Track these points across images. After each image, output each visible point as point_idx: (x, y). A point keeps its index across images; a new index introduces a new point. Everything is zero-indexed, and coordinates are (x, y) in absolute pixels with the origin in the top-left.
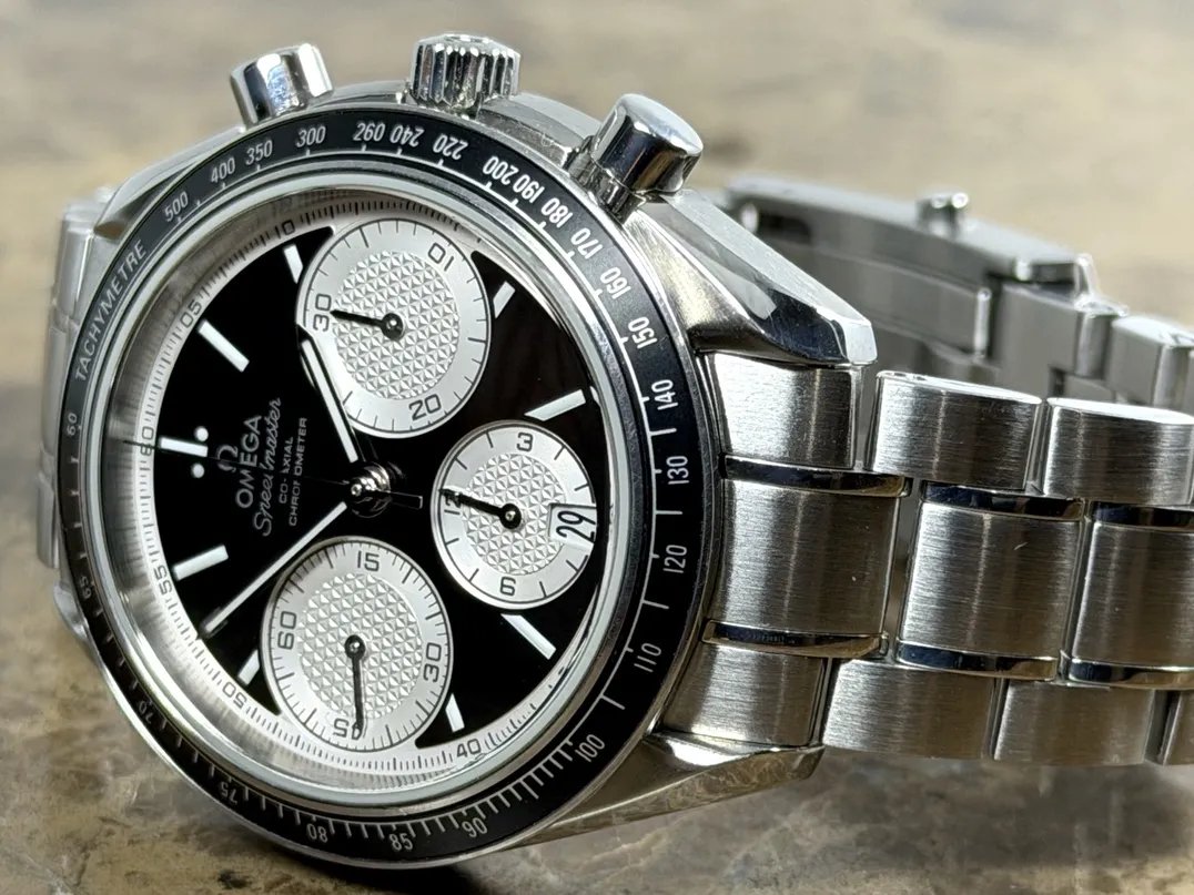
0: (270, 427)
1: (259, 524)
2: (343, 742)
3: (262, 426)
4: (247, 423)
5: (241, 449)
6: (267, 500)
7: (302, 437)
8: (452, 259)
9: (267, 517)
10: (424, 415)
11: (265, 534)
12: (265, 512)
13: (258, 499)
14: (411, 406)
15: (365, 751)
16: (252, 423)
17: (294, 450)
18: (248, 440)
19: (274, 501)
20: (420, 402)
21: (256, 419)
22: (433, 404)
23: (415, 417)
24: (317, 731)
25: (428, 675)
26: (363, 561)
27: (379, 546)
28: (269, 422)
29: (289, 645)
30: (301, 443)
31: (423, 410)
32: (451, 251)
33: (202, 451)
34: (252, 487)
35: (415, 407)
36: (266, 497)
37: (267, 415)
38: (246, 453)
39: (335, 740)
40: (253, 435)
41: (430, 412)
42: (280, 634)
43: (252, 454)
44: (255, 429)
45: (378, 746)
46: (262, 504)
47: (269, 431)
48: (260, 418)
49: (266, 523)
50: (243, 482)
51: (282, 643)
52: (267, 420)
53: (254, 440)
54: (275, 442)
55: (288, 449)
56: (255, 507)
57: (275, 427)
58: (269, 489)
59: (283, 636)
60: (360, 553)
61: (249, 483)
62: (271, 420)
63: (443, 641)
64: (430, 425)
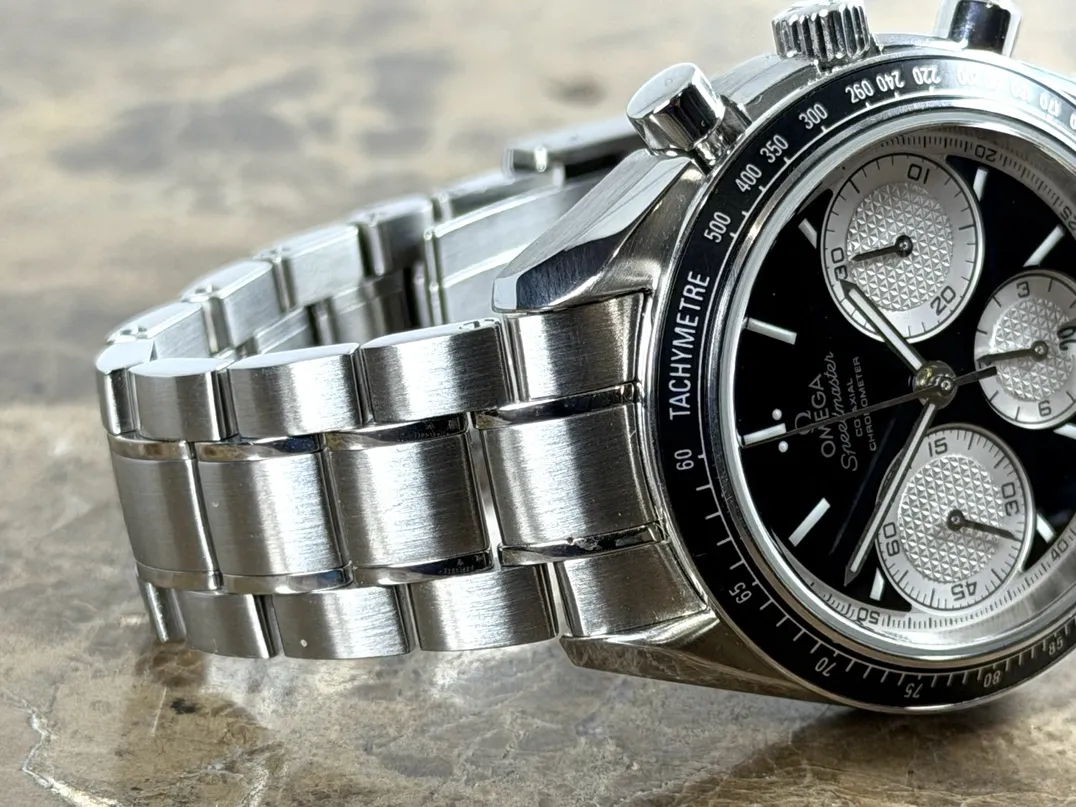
0: (831, 378)
1: (846, 464)
2: (964, 603)
3: (825, 381)
4: (811, 385)
5: (813, 410)
6: (847, 440)
7: (859, 374)
8: (928, 171)
9: (851, 454)
10: (945, 307)
11: (855, 470)
12: (848, 452)
13: (839, 443)
14: (932, 304)
15: (984, 599)
16: (815, 383)
17: (856, 388)
18: (816, 398)
19: (853, 438)
20: (938, 298)
21: (817, 379)
22: (948, 294)
23: (939, 312)
24: (942, 606)
25: (1010, 510)
26: (934, 449)
27: (943, 430)
28: (829, 375)
29: (896, 550)
30: (860, 379)
31: (943, 303)
32: (926, 165)
33: (780, 429)
34: (831, 437)
35: (936, 305)
36: (846, 439)
37: (826, 370)
38: (818, 410)
39: (957, 605)
40: (819, 393)
41: (949, 302)
42: (888, 544)
43: (823, 409)
44: (819, 387)
45: (992, 588)
46: (843, 446)
47: (831, 382)
48: (820, 376)
49: (852, 460)
50: (823, 436)
51: (891, 552)
52: (827, 374)
53: (821, 396)
54: (839, 389)
55: (851, 390)
56: (840, 451)
57: (835, 377)
58: (845, 430)
59: (890, 547)
60: (930, 444)
61: (827, 434)
62: (830, 373)
63: (1013, 478)
64: (953, 312)
